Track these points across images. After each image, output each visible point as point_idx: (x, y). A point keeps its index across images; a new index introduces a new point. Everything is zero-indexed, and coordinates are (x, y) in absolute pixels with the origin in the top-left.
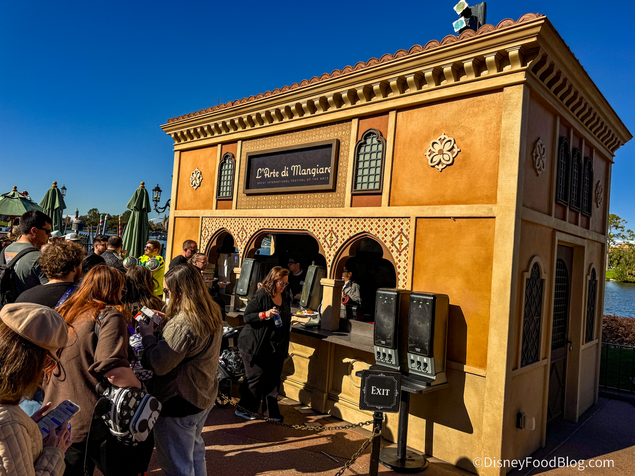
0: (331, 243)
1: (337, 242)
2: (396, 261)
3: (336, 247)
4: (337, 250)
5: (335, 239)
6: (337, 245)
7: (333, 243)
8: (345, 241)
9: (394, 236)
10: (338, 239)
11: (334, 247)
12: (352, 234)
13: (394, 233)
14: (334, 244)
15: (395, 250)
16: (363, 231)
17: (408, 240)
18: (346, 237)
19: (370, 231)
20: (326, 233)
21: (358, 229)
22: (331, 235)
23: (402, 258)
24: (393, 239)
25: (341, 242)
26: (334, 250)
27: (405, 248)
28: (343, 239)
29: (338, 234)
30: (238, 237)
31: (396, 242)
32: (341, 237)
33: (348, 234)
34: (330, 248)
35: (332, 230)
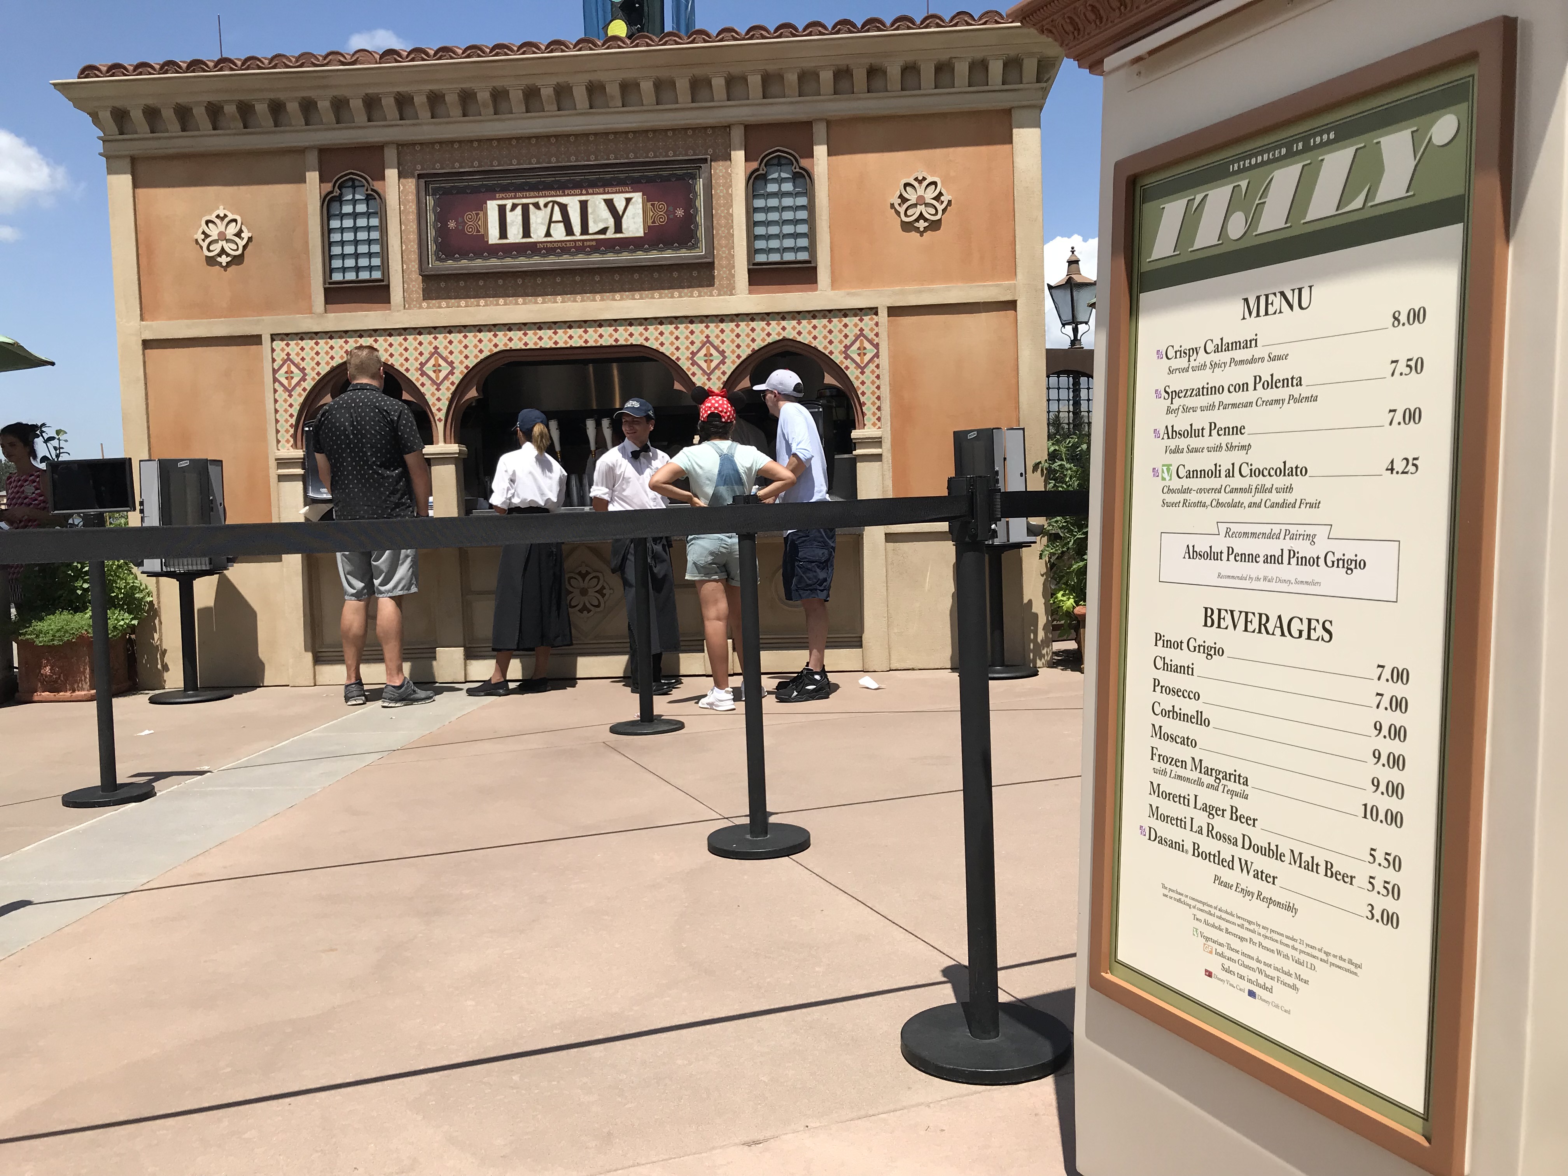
0: (709, 367)
1: (723, 362)
2: (856, 384)
3: (724, 373)
4: (725, 378)
5: (717, 358)
6: (723, 368)
7: (713, 365)
8: (741, 360)
9: (848, 342)
10: (725, 357)
11: (718, 373)
12: (756, 346)
13: (846, 336)
14: (717, 367)
15: (852, 366)
16: (781, 337)
17: (877, 346)
18: (745, 353)
19: (797, 336)
20: (694, 348)
21: (769, 335)
22: (708, 349)
23: (868, 377)
24: (847, 347)
25: (733, 362)
26: (719, 379)
27: (871, 360)
28: (739, 357)
29: (722, 347)
30: (423, 374)
31: (853, 352)
32: (733, 352)
33: (748, 346)
34: (709, 375)
35: (708, 342)
